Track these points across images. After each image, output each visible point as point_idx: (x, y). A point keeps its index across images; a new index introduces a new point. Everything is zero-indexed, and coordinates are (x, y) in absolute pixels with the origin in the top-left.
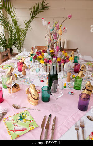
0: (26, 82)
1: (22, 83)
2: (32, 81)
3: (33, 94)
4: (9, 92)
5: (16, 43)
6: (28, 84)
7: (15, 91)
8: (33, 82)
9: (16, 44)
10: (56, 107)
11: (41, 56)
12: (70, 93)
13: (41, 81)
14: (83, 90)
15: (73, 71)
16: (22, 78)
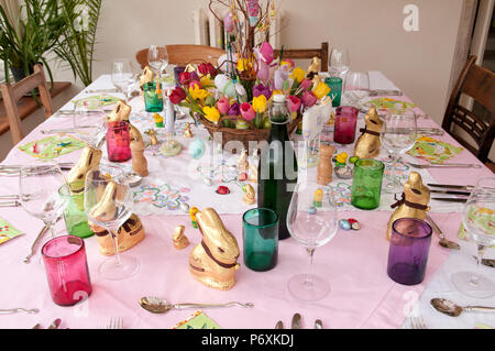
0: (159, 203)
1: (145, 209)
2: (183, 194)
3: (219, 244)
4: (104, 251)
5: (62, 38)
6: (170, 208)
7: (126, 245)
8: (187, 198)
9: (61, 45)
10: (311, 284)
11: (201, 88)
12: (346, 225)
13: (217, 192)
14: (393, 206)
15: (331, 136)
16: (138, 189)
